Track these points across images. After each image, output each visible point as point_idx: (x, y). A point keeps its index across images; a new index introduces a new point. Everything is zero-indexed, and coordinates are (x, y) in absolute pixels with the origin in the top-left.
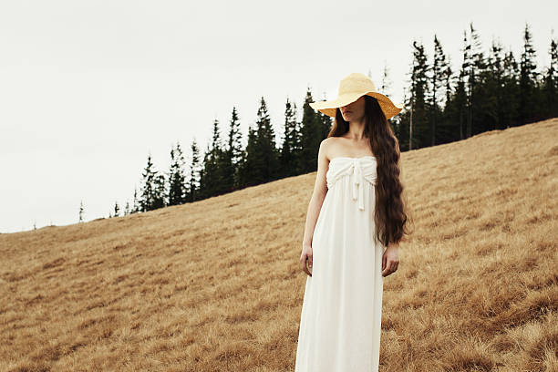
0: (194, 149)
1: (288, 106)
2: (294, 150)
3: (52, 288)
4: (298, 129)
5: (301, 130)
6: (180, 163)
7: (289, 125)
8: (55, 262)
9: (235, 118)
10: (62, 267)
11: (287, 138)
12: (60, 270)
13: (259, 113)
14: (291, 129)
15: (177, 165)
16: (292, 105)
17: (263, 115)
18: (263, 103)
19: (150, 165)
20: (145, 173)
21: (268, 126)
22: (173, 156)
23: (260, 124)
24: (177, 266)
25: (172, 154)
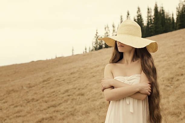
0: (113, 27)
1: (148, 9)
2: (151, 26)
3: (40, 94)
4: (152, 18)
5: (154, 19)
6: (108, 32)
7: (149, 17)
8: (47, 79)
9: (128, 14)
10: (49, 82)
11: (148, 22)
12: (48, 83)
13: (137, 12)
14: (150, 18)
15: (107, 33)
16: (150, 9)
17: (139, 13)
18: (139, 8)
19: (97, 33)
20: (95, 36)
21: (141, 17)
22: (105, 29)
23: (138, 17)
24: (90, 85)
25: (105, 28)
